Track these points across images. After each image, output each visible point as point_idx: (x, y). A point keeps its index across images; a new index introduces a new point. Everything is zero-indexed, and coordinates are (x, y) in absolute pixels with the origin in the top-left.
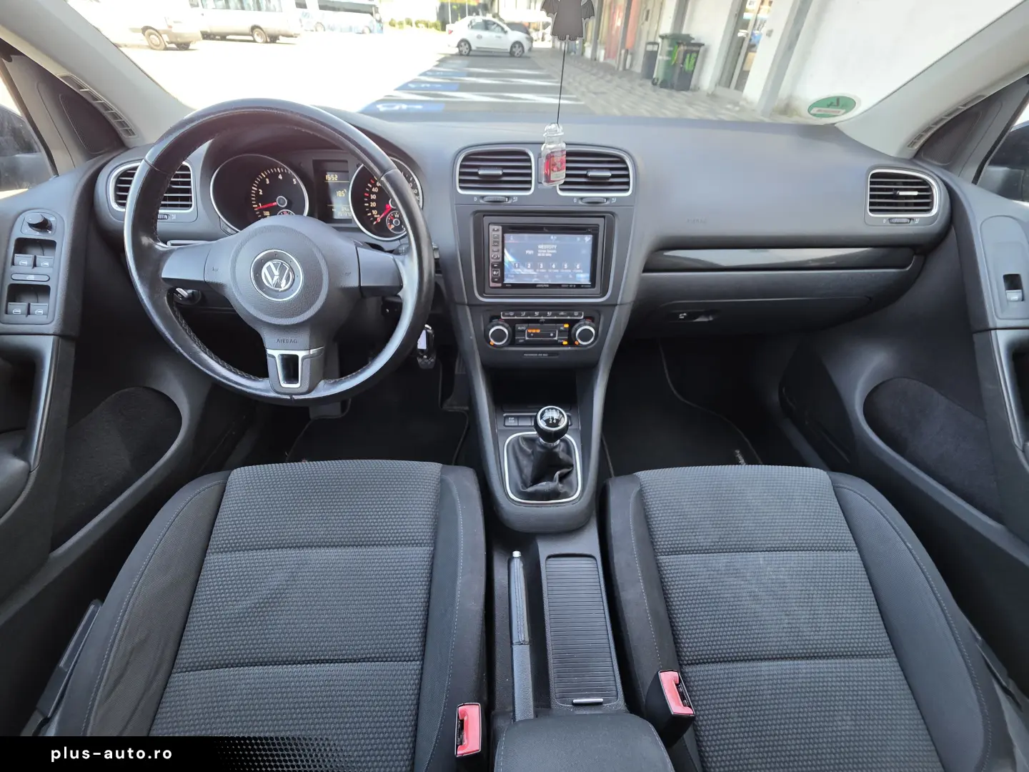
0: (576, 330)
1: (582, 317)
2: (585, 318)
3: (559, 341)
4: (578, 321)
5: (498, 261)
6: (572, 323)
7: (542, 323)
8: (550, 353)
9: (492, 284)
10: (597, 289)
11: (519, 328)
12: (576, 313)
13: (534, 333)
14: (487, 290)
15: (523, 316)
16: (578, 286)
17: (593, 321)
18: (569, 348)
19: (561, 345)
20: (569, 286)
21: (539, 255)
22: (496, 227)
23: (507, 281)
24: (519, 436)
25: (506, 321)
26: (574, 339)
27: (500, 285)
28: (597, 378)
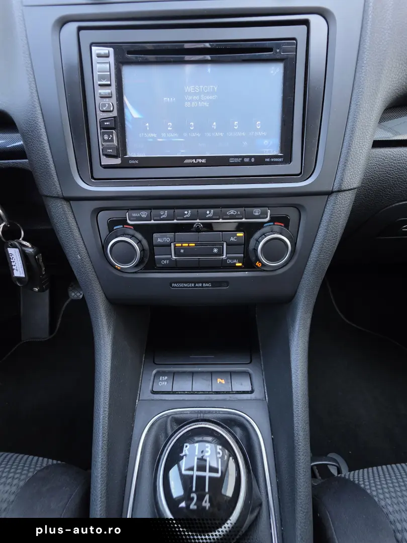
0: (258, 242)
1: (268, 219)
2: (273, 219)
3: (229, 261)
4: (261, 225)
5: (111, 115)
6: (250, 229)
7: (198, 230)
8: (216, 282)
9: (106, 161)
10: (294, 167)
11: (159, 240)
12: (257, 212)
13: (184, 248)
14: (99, 172)
15: (163, 217)
16: (260, 160)
17: (287, 226)
18: (246, 274)
19: (233, 268)
20: (242, 161)
21: (187, 104)
22: (104, 50)
23: (130, 154)
24: (168, 416)
25: (137, 228)
26: (254, 259)
27: (118, 161)
28: (294, 321)
